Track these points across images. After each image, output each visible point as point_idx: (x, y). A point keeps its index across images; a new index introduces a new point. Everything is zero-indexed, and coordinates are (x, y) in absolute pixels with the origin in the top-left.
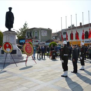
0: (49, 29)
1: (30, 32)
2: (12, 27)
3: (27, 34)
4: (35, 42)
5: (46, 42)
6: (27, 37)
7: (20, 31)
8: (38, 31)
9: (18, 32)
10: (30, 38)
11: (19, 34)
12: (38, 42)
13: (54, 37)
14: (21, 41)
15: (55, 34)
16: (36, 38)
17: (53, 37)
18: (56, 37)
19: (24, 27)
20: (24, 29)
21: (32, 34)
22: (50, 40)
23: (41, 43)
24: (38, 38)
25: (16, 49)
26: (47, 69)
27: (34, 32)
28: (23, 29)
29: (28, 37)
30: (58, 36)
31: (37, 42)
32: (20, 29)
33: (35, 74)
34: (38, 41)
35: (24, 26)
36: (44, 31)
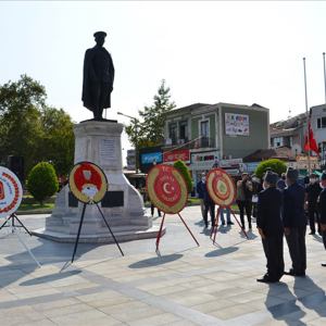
0: (255, 108)
1: (180, 122)
2: (108, 106)
3: (170, 129)
4: (200, 159)
5: (245, 161)
6: (169, 142)
7: (142, 120)
8: (212, 117)
9: (136, 121)
10: (181, 143)
11: (139, 129)
12: (213, 162)
13: (281, 140)
14: (147, 158)
15: (283, 125)
16: (205, 143)
17: (276, 141)
18: (287, 139)
19: (159, 104)
20: (156, 109)
21: (189, 130)
22: (259, 151)
23: (224, 163)
24: (213, 145)
25: (122, 189)
26: (239, 269)
27: (195, 122)
28: (152, 110)
29: (174, 143)
30: (294, 135)
31: (209, 161)
32: (143, 110)
33: (188, 285)
34: (211, 158)
35: (156, 98)
36: (236, 115)
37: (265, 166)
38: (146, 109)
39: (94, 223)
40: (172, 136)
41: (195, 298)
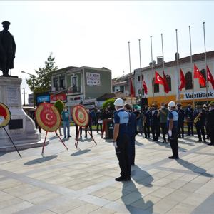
0: (104, 70)
1: (60, 77)
2: (12, 67)
3: (54, 81)
4: (72, 99)
5: (98, 100)
6: (54, 89)
7: (37, 76)
8: (79, 75)
9: (33, 77)
10: (61, 90)
11: (35, 82)
12: (80, 101)
13: (119, 88)
14: (40, 99)
15: (120, 79)
16: (75, 90)
17: (116, 88)
18: (122, 87)
19: (48, 66)
20: (46, 70)
21: (65, 82)
22: (106, 95)
23: (86, 101)
24: (80, 91)
26: (88, 162)
27: (69, 77)
28: (44, 70)
29: (57, 89)
30: (126, 85)
31: (77, 101)
32: (38, 70)
33: (58, 173)
34: (79, 98)
35: (46, 63)
36: (92, 74)
37: (108, 103)
38: (40, 69)
39: (4, 139)
40: (56, 86)
41: (61, 180)
